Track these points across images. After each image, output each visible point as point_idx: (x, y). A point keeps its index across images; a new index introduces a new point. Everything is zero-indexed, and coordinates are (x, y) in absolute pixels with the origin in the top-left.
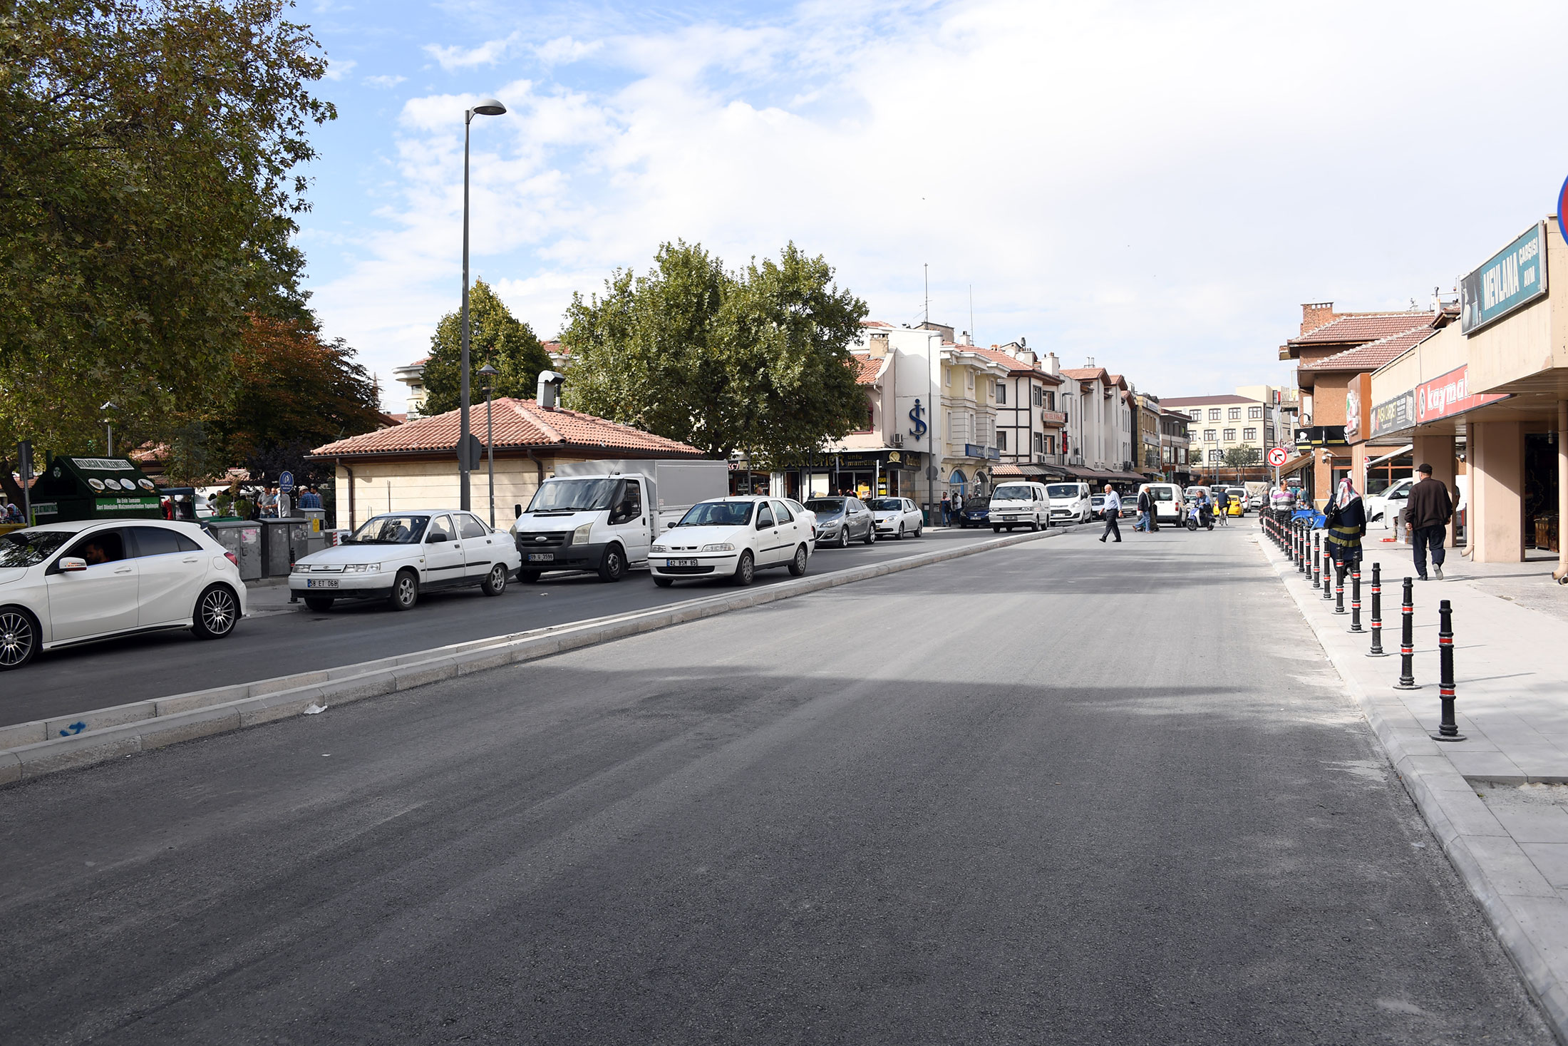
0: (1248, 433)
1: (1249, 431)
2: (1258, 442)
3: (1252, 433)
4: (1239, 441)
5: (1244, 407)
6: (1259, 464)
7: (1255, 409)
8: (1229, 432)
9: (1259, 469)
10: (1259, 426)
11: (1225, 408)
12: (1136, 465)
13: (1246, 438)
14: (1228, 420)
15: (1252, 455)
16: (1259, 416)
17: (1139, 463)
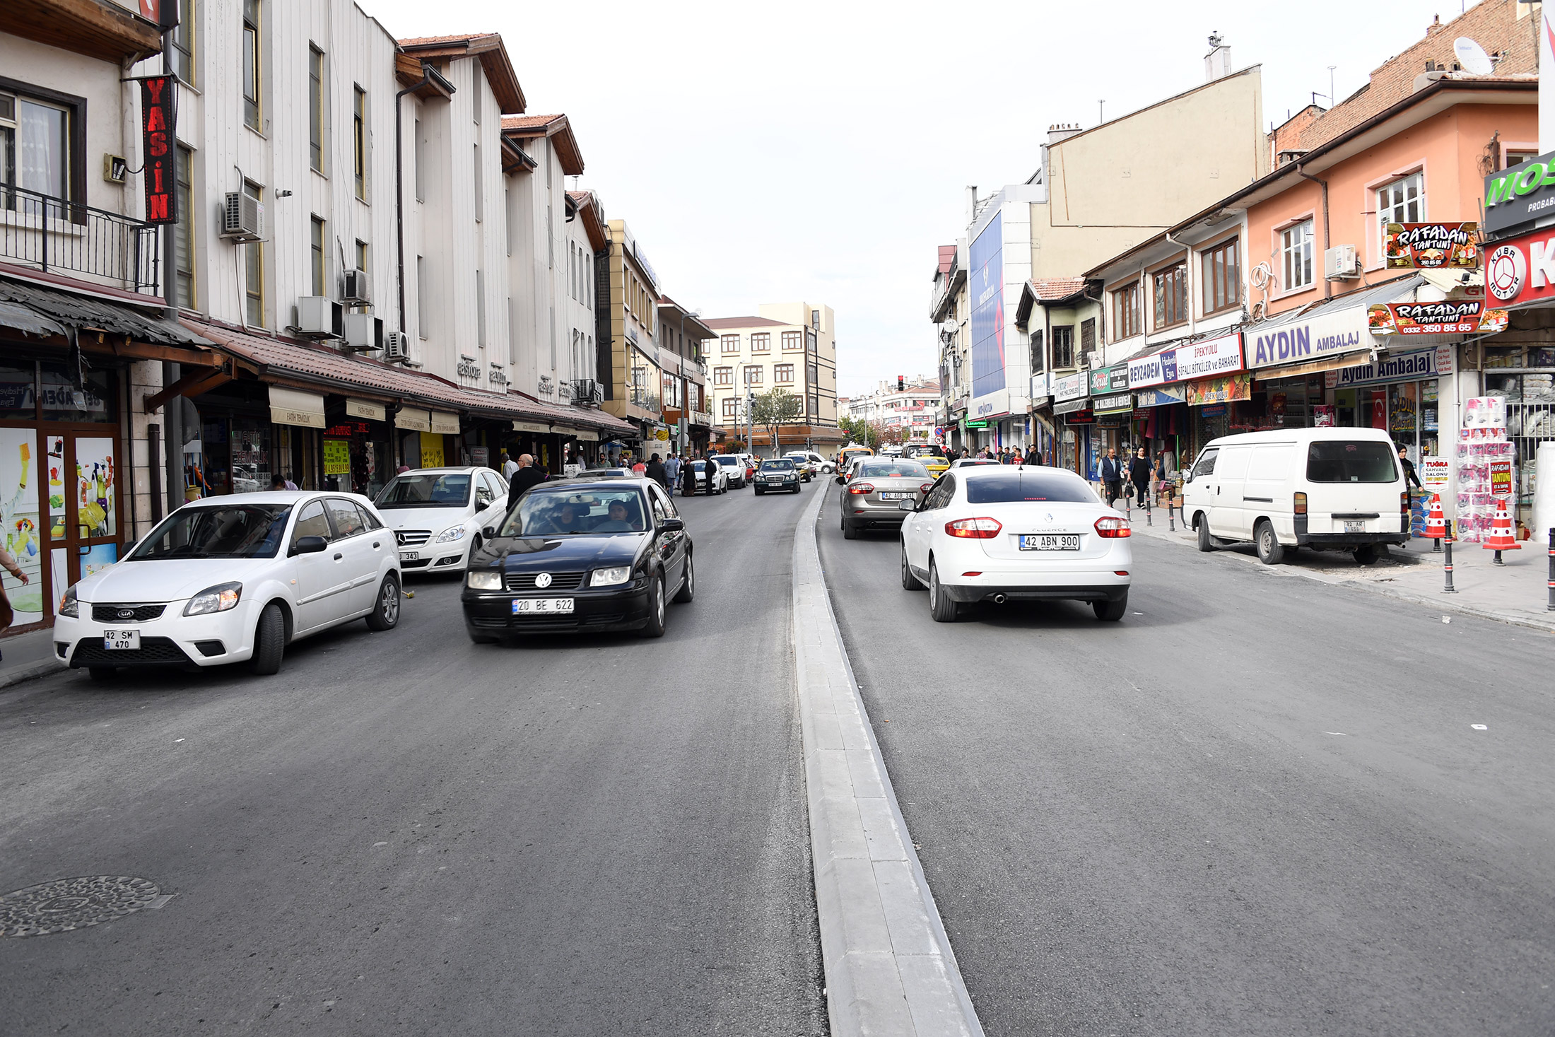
0: (782, 372)
1: (783, 368)
2: (797, 387)
3: (787, 372)
4: (767, 385)
5: (775, 332)
6: (799, 420)
7: (791, 335)
8: (752, 371)
9: (798, 428)
10: (799, 361)
11: (745, 332)
12: (609, 395)
13: (778, 379)
14: (750, 353)
15: (789, 407)
16: (798, 345)
17: (617, 390)
